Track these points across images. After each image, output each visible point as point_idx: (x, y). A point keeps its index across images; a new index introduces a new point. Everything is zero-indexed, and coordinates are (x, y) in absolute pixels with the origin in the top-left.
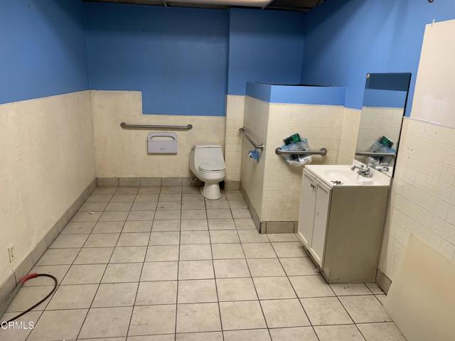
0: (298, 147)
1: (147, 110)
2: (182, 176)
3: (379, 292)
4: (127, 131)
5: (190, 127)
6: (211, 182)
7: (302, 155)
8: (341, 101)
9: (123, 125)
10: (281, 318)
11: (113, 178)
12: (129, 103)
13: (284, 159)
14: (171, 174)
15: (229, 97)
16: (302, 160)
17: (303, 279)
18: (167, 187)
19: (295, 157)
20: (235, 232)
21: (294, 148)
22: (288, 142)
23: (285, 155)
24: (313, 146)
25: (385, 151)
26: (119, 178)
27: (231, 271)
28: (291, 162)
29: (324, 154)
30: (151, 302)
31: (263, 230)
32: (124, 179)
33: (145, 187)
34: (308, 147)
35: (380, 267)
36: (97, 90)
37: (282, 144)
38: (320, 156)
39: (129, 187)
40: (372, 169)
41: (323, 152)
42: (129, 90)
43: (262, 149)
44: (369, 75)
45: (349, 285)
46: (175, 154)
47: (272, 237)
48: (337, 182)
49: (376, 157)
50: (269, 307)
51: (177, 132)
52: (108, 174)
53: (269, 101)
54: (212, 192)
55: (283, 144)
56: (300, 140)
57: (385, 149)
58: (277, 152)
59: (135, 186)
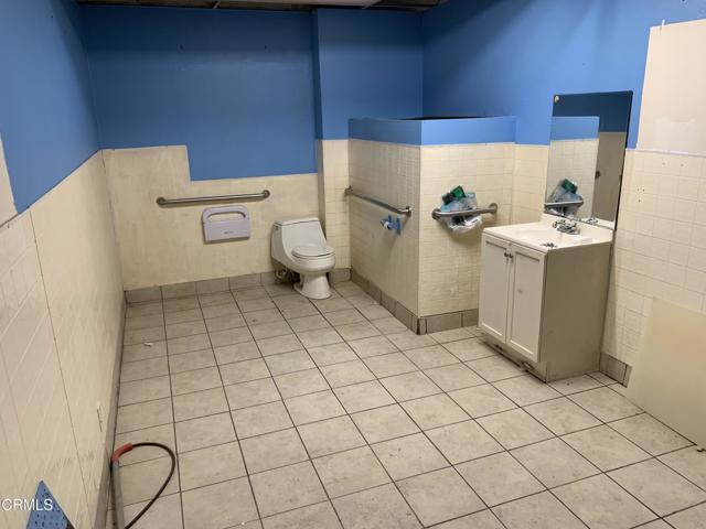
0: (462, 205)
1: (197, 174)
2: (259, 271)
3: (609, 381)
4: (168, 210)
5: (266, 194)
6: (315, 274)
7: (469, 217)
8: (511, 136)
9: (162, 202)
10: (515, 435)
11: (150, 288)
12: (168, 164)
13: (444, 225)
14: (244, 271)
15: (326, 144)
16: (469, 224)
17: (510, 382)
18: (241, 291)
19: (458, 219)
20: (383, 339)
21: (457, 208)
22: (448, 199)
23: (446, 219)
24: (482, 202)
25: (568, 200)
26: (161, 287)
27: (412, 389)
28: (455, 227)
29: (493, 212)
30: (330, 449)
31: (422, 330)
32: (170, 288)
33: (206, 295)
34: (476, 203)
35: (605, 350)
36: (114, 148)
37: (439, 204)
38: (489, 215)
39: (180, 298)
40: (578, 223)
41: (493, 209)
42: (166, 144)
43: (409, 214)
44: (557, 98)
45: (572, 379)
46: (247, 238)
47: (437, 336)
48: (549, 245)
49: (558, 208)
50: (493, 425)
51: (246, 204)
52: (143, 282)
53: (420, 144)
54: (319, 288)
55: (442, 203)
56: (464, 196)
57: (569, 196)
58: (435, 216)
59: (191, 295)
